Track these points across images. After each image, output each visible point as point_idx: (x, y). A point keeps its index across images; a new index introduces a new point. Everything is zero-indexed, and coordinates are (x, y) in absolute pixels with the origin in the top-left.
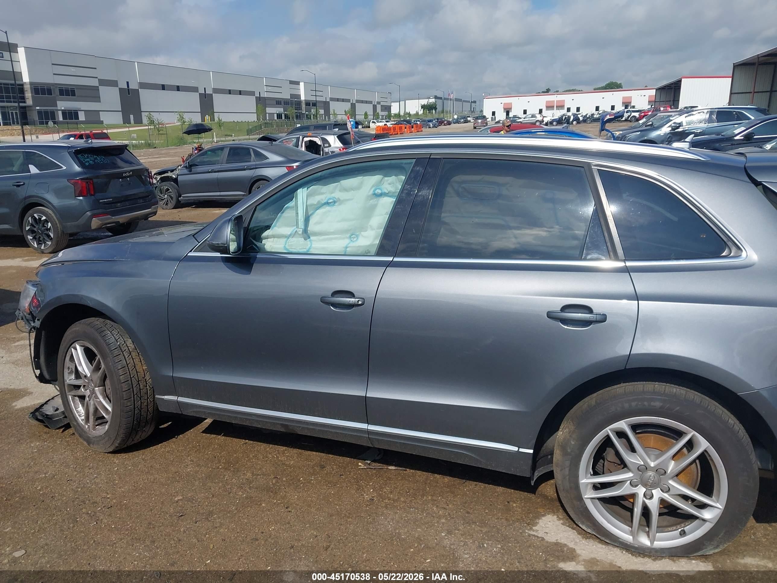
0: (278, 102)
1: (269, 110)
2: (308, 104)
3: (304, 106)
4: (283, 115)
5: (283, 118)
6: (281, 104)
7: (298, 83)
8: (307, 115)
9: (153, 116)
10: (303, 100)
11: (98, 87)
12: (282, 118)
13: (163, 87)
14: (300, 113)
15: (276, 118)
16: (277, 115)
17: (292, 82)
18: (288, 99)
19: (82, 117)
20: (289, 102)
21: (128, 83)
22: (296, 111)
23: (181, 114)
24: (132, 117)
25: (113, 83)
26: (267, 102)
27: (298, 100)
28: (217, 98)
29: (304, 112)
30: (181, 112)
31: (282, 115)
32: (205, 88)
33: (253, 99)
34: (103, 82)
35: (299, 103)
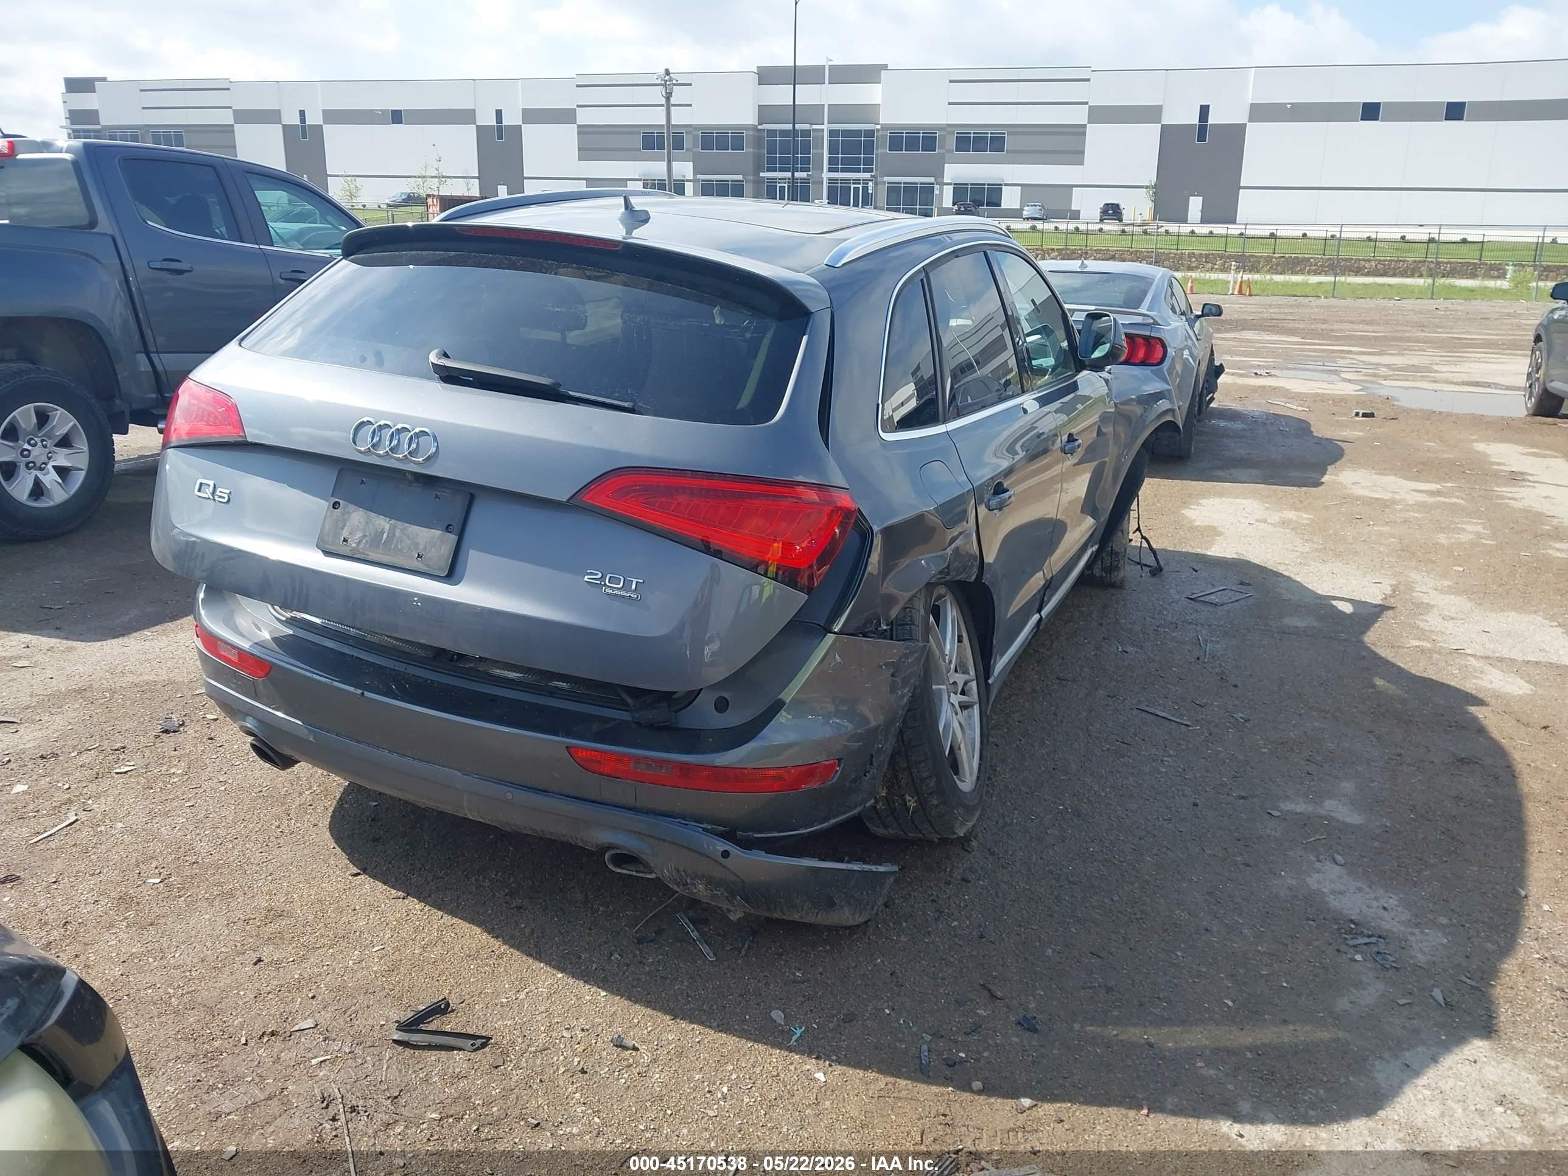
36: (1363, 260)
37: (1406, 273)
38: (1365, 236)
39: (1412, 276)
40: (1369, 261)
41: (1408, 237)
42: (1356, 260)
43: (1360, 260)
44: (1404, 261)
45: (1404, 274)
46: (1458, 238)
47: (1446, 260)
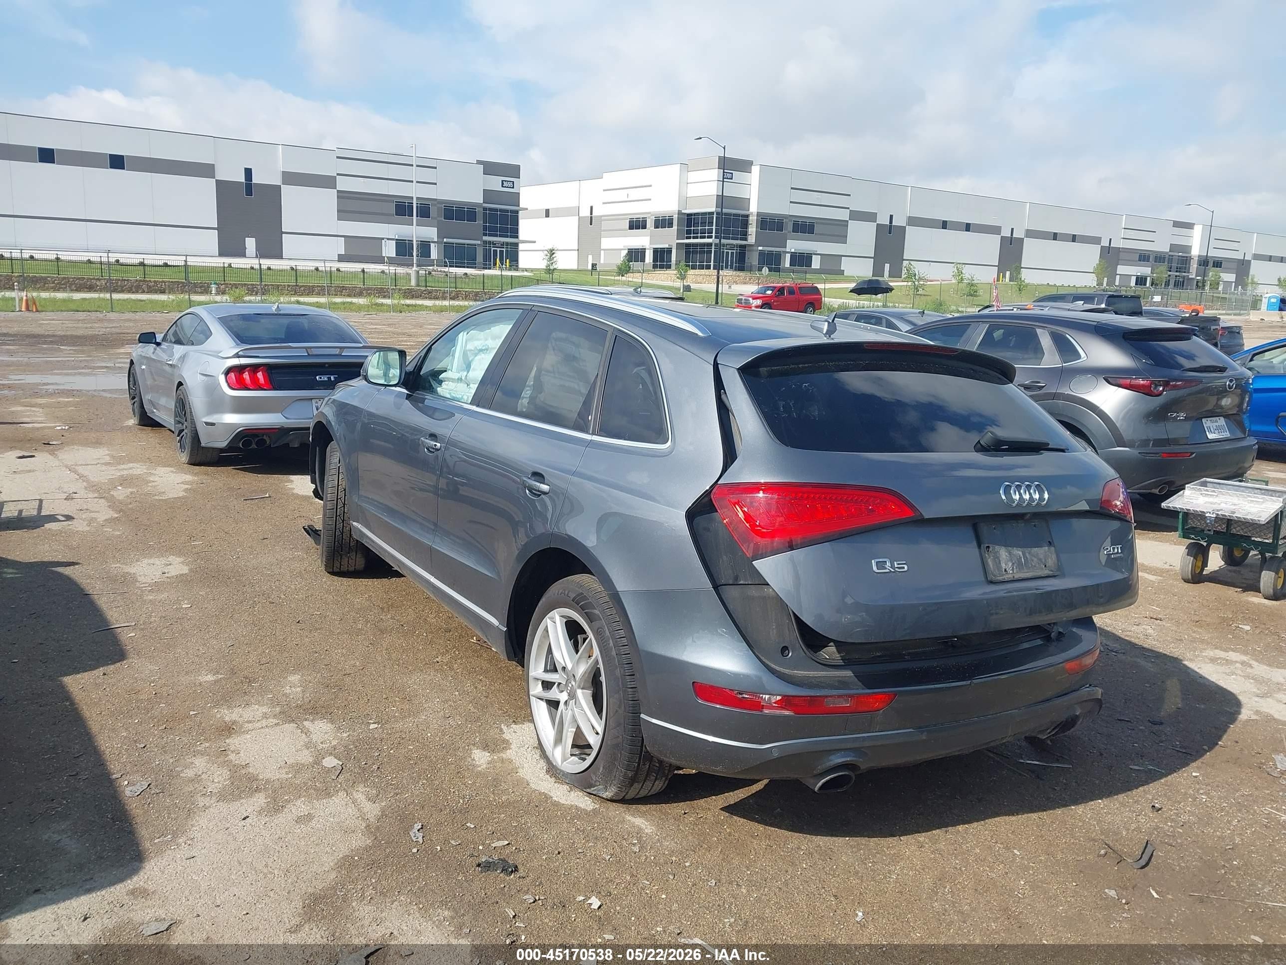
0: (1144, 257)
1: (1122, 269)
2: (1204, 262)
3: (1194, 266)
4: (1148, 278)
5: (1148, 285)
6: (1148, 261)
7: (1189, 226)
8: (1197, 282)
9: (914, 268)
10: (1195, 257)
11: (847, 221)
12: (1145, 284)
13: (944, 225)
14: (1184, 277)
15: (1133, 283)
16: (1137, 279)
17: (1177, 224)
18: (1167, 253)
19: (816, 263)
20: (1164, 258)
21: (891, 217)
22: (1178, 274)
23: (959, 267)
24: (887, 266)
25: (870, 217)
26: (1122, 255)
27: (1184, 255)
28: (1029, 245)
29: (1193, 276)
30: (960, 264)
31: (1146, 279)
32: (1012, 229)
33: (1096, 250)
34: (857, 216)
35: (1185, 262)
36: (94, 279)
37: (132, 290)
38: (86, 259)
39: (137, 292)
40: (98, 279)
41: (121, 261)
42: (88, 279)
43: (91, 279)
44: (128, 280)
45: (130, 291)
46: (161, 263)
47: (161, 280)
